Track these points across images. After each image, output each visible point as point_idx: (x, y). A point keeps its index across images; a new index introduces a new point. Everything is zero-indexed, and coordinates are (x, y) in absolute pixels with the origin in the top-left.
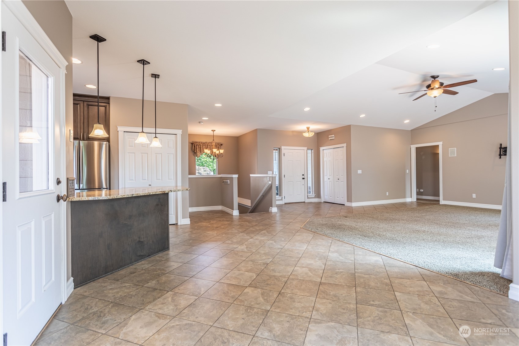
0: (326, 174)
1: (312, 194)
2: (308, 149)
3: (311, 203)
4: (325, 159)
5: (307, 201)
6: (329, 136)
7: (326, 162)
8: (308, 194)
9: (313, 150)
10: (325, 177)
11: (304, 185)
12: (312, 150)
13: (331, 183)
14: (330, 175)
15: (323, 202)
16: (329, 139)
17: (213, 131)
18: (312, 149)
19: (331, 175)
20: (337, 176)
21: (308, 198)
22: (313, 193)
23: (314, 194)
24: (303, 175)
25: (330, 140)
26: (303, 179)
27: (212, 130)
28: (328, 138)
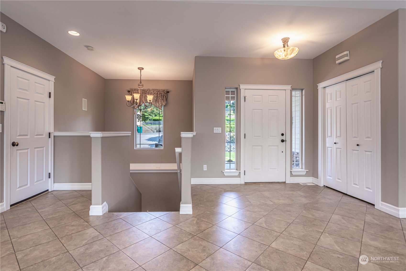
0: (329, 135)
1: (300, 169)
2: (293, 89)
3: (298, 185)
4: (328, 105)
5: (290, 180)
6: (337, 57)
7: (329, 111)
8: (291, 169)
9: (304, 91)
10: (328, 140)
11: (284, 152)
12: (302, 90)
13: (341, 151)
14: (338, 135)
15: (322, 185)
16: (337, 62)
17: (141, 69)
18: (302, 88)
19: (340, 136)
20: (355, 137)
21: (292, 175)
22: (304, 167)
23: (305, 169)
24: (283, 135)
25: (340, 63)
26: (283, 141)
27: (139, 68)
28: (335, 60)
